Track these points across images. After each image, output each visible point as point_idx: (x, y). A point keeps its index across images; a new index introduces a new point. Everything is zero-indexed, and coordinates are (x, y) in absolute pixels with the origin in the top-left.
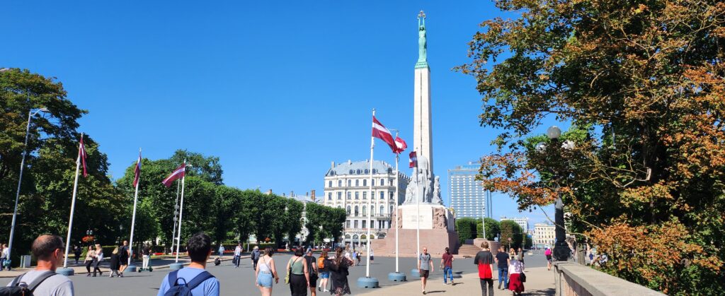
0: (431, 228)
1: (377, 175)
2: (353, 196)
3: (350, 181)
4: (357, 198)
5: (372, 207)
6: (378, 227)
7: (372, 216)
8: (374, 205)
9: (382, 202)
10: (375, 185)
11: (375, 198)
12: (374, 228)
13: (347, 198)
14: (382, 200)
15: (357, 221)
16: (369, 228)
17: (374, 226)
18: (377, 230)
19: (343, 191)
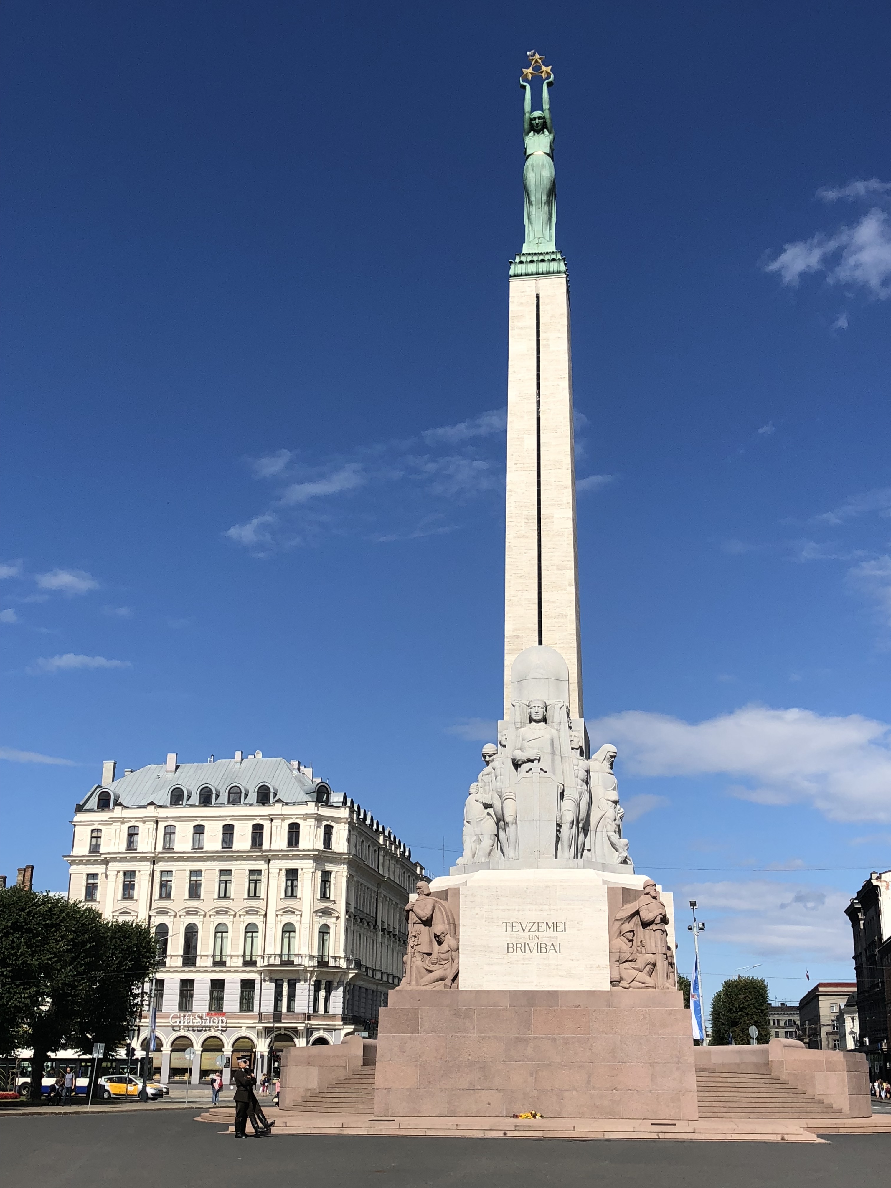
0: (605, 986)
1: (278, 810)
2: (180, 888)
3: (169, 832)
4: (194, 892)
5: (251, 931)
6: (268, 1008)
7: (250, 963)
8: (257, 920)
9: (289, 911)
10: (265, 846)
11: (263, 895)
12: (256, 1009)
13: (156, 895)
14: (291, 903)
15: (192, 982)
16: (237, 1009)
17: (256, 1002)
18: (267, 1017)
19: (143, 869)
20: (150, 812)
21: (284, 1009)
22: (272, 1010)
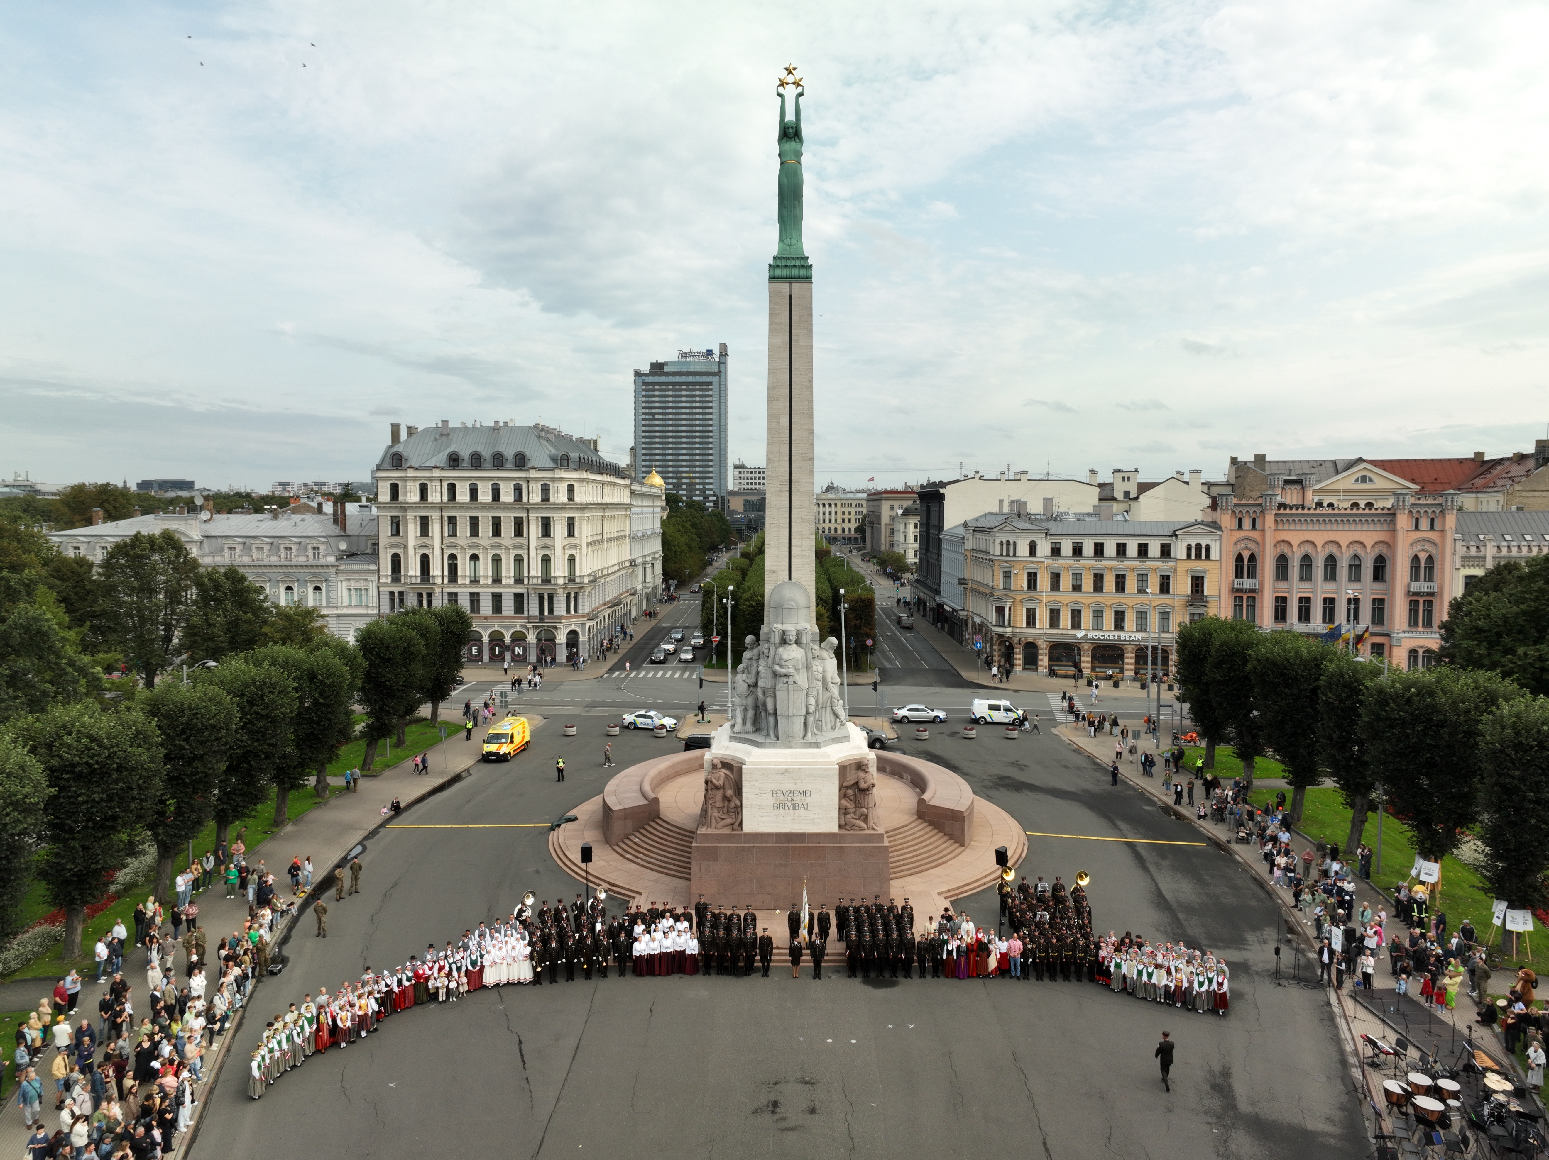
0: (835, 829)
1: (533, 474)
2: (463, 529)
3: (452, 488)
4: (474, 531)
5: (519, 560)
6: (534, 611)
7: (519, 581)
8: (523, 552)
9: (546, 547)
10: (525, 499)
11: (525, 535)
12: (526, 613)
13: (446, 534)
14: (546, 540)
15: (478, 594)
16: (512, 613)
17: (526, 609)
18: (535, 618)
19: (435, 515)
20: (437, 473)
21: (546, 613)
22: (537, 613)
